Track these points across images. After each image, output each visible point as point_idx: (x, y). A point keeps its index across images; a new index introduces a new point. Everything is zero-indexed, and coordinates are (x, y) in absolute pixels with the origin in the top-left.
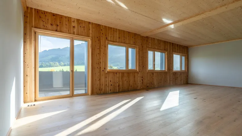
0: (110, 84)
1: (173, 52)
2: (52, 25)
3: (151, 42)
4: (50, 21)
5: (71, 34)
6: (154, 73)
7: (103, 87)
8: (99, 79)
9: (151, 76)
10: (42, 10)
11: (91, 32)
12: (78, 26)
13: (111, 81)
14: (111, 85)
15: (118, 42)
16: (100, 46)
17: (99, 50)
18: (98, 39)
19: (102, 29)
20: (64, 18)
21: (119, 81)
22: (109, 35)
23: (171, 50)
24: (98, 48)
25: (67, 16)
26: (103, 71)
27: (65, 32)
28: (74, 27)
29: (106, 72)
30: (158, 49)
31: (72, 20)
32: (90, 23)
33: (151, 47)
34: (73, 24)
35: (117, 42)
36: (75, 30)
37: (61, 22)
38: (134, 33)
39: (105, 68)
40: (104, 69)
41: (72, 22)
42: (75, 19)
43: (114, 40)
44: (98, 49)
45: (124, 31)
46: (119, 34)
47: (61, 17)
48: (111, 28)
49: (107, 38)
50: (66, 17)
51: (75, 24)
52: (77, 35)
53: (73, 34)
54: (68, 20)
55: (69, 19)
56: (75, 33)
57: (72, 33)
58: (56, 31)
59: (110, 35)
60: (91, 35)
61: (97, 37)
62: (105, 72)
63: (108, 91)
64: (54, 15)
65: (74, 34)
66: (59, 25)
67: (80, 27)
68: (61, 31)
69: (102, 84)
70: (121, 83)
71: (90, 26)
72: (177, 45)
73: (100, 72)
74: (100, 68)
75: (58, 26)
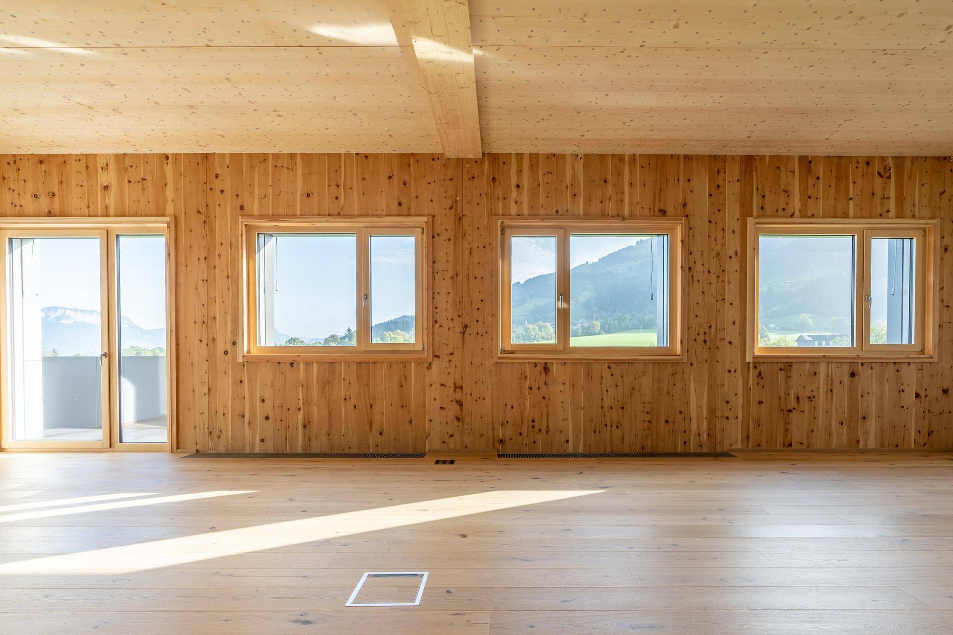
0: (259, 415)
1: (750, 221)
2: (36, 196)
3: (526, 182)
4: (30, 185)
5: (96, 216)
6: (555, 369)
7: (227, 425)
8: (206, 391)
9: (528, 383)
10: (6, 155)
11: (170, 193)
12: (120, 180)
13: (263, 401)
14: (267, 418)
15: (302, 216)
16: (210, 249)
17: (208, 266)
18: (202, 218)
19: (218, 171)
20: (73, 162)
21: (307, 402)
22: (251, 193)
23: (732, 210)
24: (202, 257)
25: (83, 155)
26: (226, 353)
27: (74, 213)
28: (106, 188)
29: (240, 359)
30: (588, 216)
31: (101, 163)
32: (167, 157)
33: (526, 211)
34: (104, 178)
35: (294, 216)
36: (112, 199)
37: (64, 180)
38: (402, 155)
39: (234, 343)
40: (229, 347)
41: (100, 170)
42: (107, 156)
43: (281, 211)
44: (203, 263)
45: (334, 158)
46: (307, 175)
47: (63, 160)
48: (264, 158)
49: (242, 208)
50: (79, 158)
51: (109, 177)
52: (116, 216)
53: (102, 216)
54: (87, 167)
55: (87, 162)
56: (112, 211)
57: (99, 214)
58: (50, 214)
59: (256, 190)
60: (170, 209)
61: (199, 212)
62: (234, 358)
63: (253, 445)
64: (42, 160)
65: (107, 215)
66: (56, 191)
67: (129, 182)
68: (64, 214)
69: (221, 412)
70: (318, 413)
71: (169, 169)
72: (806, 162)
73: (210, 360)
74: (214, 339)
75: (54, 195)
